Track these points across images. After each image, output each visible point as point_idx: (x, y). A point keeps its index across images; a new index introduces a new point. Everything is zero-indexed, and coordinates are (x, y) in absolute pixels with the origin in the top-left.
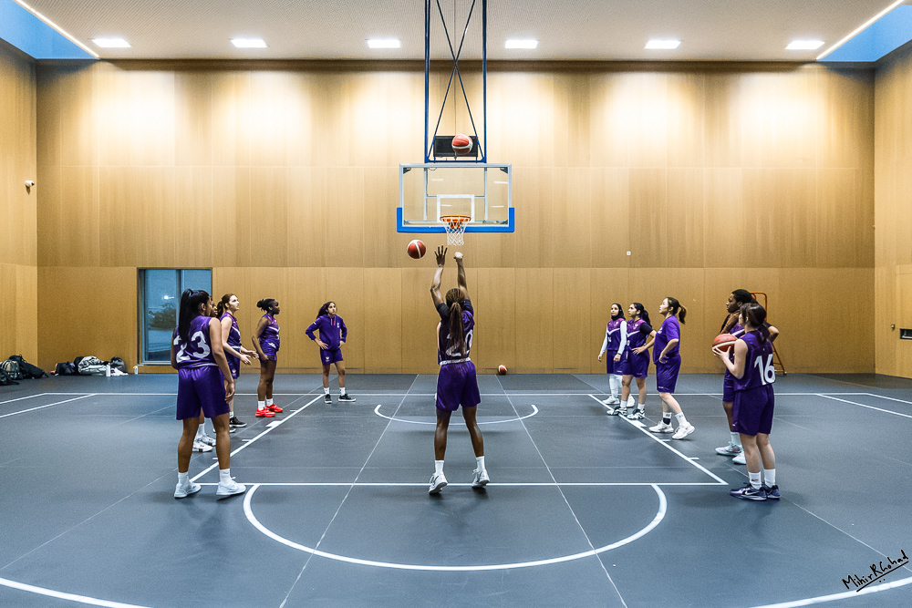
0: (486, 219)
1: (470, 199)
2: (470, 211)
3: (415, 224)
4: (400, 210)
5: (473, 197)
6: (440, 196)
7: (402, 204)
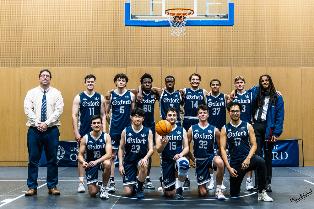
0: (207, 13)
2: (193, 5)
4: (128, 5)
7: (130, 1)
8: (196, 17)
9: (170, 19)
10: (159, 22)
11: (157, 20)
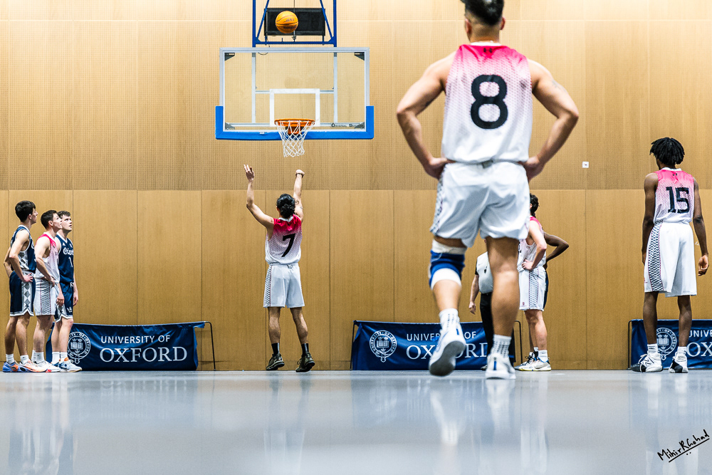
0: (336, 121)
1: (315, 94)
3: (240, 128)
4: (219, 110)
5: (317, 92)
6: (274, 91)
7: (223, 103)
8: (318, 126)
9: (281, 130)
10: (266, 134)
11: (262, 132)
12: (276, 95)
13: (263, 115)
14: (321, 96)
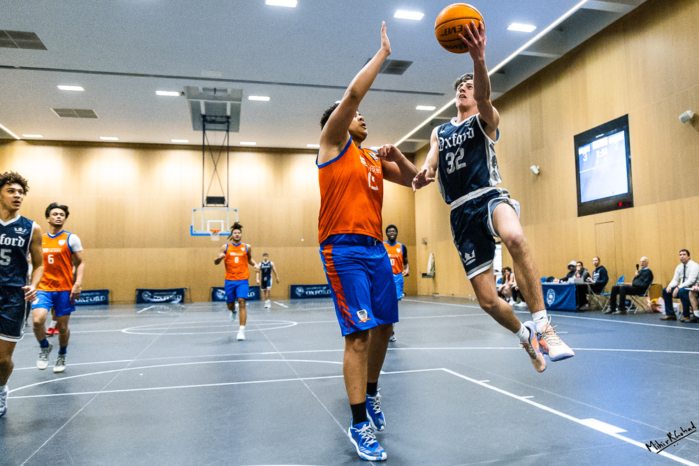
1: (220, 223)
2: (220, 228)
3: (198, 232)
6: (209, 221)
7: (193, 225)
8: (223, 231)
9: (211, 233)
11: (205, 233)
12: (210, 223)
13: (205, 229)
14: (224, 223)
